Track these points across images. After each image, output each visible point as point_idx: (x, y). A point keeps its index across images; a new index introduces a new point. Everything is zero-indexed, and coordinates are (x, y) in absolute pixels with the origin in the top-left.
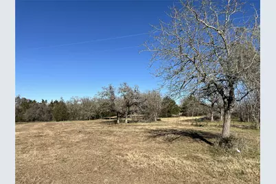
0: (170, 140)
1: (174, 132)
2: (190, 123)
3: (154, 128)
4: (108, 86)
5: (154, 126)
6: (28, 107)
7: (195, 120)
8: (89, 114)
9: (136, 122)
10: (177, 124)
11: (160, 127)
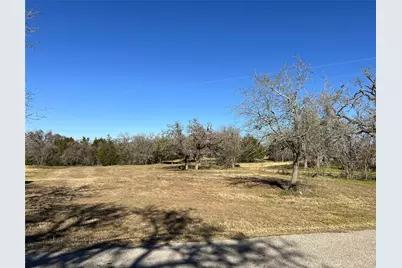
0: (250, 187)
1: (254, 180)
2: (276, 171)
3: (233, 176)
4: (174, 123)
5: (233, 173)
6: (65, 147)
7: (285, 166)
8: (145, 157)
9: (208, 168)
10: (261, 172)
11: (239, 175)
